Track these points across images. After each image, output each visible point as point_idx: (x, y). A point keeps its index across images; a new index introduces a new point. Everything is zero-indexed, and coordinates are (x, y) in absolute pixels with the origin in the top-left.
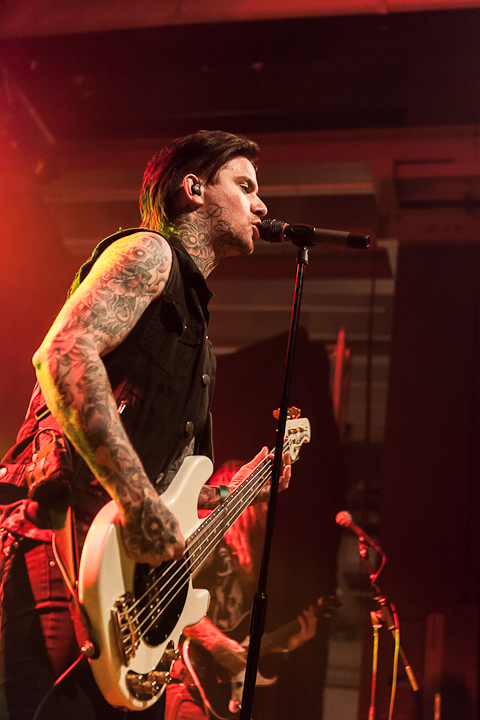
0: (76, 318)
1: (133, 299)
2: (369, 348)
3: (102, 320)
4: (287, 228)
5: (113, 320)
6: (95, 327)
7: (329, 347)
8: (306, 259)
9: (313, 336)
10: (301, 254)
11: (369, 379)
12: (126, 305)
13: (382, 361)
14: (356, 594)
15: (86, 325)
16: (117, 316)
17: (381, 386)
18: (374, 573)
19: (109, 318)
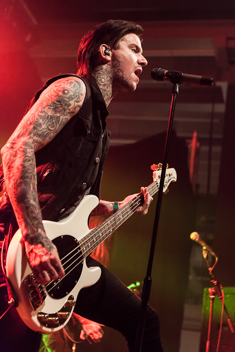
0: (25, 130)
1: (59, 117)
2: (210, 142)
3: (39, 131)
4: (167, 73)
5: (46, 130)
6: (34, 135)
7: (188, 141)
8: (178, 91)
9: (179, 134)
10: (175, 88)
11: (210, 159)
12: (54, 121)
13: (217, 149)
14: (200, 278)
15: (30, 133)
16: (48, 128)
17: (216, 163)
18: (211, 267)
19: (43, 129)
